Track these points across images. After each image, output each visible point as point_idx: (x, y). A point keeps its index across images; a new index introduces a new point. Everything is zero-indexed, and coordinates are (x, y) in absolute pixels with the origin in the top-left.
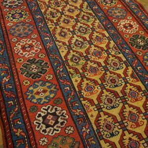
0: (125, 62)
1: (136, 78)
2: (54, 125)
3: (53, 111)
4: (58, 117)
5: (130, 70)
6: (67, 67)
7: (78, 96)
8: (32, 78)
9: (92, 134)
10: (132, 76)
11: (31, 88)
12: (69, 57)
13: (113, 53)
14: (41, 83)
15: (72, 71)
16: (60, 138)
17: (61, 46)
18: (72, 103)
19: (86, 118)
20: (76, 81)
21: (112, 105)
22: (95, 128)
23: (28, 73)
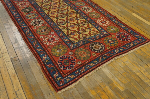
0: (67, 5)
1: (72, 9)
2: (39, 24)
3: (38, 20)
4: (40, 22)
5: (70, 7)
6: (42, 9)
7: (48, 16)
8: (27, 12)
9: (55, 25)
10: (70, 9)
11: (27, 15)
12: (43, 6)
13: (62, 3)
14: (31, 13)
15: (44, 9)
16: (42, 27)
17: (38, 3)
18: (45, 18)
19: (52, 21)
20: (47, 12)
21: (62, 17)
22: (56, 23)
23: (25, 11)
